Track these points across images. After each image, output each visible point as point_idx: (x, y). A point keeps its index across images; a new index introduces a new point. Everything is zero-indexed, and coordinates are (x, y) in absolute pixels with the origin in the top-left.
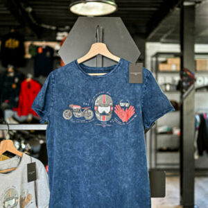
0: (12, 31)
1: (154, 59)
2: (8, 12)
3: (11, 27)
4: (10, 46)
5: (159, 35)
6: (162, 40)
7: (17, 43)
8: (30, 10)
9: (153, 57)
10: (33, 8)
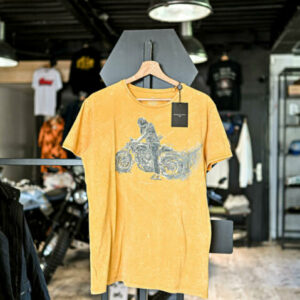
0: (86, 46)
1: (282, 78)
2: (76, 22)
3: (84, 41)
4: (83, 67)
5: (288, 43)
6: (294, 50)
7: (91, 63)
8: (105, 17)
9: (280, 75)
10: (109, 15)
